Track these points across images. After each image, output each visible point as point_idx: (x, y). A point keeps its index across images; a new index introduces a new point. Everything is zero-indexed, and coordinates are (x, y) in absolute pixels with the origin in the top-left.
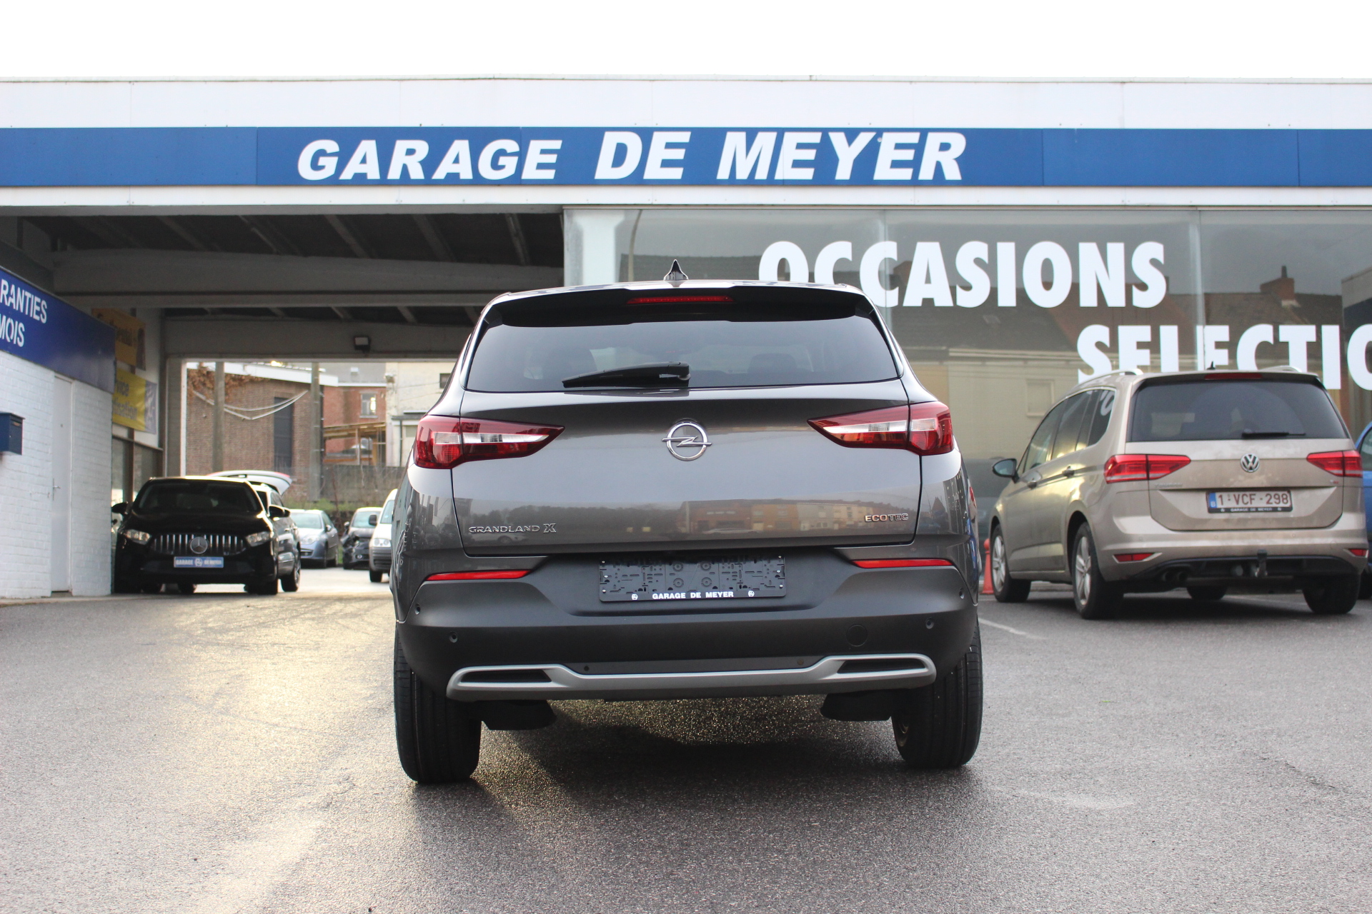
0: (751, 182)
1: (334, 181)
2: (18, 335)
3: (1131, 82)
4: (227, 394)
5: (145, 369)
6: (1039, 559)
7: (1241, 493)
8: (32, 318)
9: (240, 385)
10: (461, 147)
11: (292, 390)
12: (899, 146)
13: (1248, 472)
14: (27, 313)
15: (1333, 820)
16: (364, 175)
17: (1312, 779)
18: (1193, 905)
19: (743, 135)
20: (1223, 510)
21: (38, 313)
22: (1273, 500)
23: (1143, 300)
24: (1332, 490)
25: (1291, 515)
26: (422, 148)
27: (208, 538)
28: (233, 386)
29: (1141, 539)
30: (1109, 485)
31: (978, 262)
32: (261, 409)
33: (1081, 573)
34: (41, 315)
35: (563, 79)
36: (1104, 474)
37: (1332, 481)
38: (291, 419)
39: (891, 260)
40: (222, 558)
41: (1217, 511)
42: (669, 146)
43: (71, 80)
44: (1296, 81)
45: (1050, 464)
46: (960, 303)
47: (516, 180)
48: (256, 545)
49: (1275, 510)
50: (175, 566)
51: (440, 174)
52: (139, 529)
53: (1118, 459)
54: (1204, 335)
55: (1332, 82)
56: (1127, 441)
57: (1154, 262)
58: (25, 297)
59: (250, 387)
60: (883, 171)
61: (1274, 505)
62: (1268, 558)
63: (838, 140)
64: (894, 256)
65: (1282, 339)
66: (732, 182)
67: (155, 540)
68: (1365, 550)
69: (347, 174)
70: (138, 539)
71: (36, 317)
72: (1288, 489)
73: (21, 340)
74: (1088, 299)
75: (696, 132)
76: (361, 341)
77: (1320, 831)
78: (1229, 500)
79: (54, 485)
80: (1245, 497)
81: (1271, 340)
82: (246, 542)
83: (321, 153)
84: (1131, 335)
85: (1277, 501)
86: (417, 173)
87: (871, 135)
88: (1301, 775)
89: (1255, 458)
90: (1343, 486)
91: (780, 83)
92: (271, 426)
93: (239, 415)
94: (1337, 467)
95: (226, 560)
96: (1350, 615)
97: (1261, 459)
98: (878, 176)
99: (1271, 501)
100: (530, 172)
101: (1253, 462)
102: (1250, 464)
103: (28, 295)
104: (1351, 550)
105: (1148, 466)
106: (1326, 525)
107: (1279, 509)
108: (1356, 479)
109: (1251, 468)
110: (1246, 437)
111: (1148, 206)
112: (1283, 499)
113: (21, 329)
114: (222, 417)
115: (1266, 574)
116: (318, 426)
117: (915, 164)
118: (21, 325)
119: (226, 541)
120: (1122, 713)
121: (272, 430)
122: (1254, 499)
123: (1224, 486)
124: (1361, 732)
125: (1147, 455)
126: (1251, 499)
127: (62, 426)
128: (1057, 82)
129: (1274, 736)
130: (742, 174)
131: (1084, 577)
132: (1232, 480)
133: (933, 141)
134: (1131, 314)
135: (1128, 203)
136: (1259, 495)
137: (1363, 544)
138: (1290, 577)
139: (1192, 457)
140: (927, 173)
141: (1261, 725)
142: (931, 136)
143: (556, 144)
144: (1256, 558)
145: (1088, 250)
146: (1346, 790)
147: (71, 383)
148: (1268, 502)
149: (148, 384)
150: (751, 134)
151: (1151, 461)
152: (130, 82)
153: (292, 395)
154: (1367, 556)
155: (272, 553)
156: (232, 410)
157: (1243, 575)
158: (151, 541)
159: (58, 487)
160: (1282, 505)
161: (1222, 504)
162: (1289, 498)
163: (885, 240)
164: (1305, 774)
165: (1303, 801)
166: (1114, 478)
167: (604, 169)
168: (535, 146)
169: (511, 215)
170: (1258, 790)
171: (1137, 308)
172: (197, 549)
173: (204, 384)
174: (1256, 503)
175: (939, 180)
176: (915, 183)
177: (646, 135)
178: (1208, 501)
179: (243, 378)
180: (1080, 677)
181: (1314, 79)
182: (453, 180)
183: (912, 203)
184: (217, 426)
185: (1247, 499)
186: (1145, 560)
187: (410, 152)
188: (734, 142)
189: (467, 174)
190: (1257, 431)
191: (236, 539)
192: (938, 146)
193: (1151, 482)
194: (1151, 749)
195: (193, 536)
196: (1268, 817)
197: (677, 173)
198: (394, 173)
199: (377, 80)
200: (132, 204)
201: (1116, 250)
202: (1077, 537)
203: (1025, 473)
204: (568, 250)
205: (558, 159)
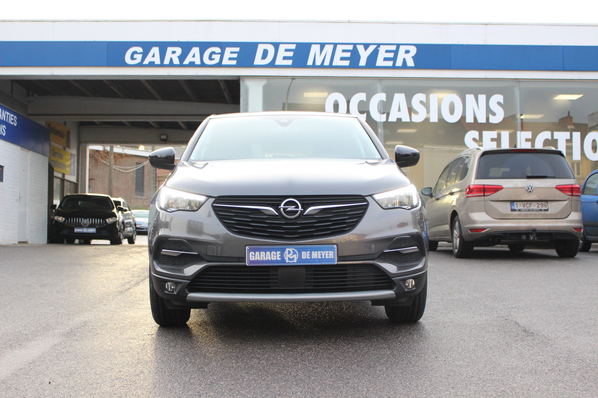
0: (322, 66)
1: (140, 65)
2: (3, 130)
3: (490, 24)
4: (115, 161)
5: (70, 148)
6: (440, 232)
7: (526, 203)
8: (10, 124)
9: (121, 157)
10: (196, 50)
11: (144, 160)
12: (387, 51)
13: (529, 193)
14: (7, 121)
15: (526, 348)
16: (154, 62)
17: (524, 329)
18: (441, 388)
19: (319, 46)
20: (517, 210)
21: (12, 121)
22: (540, 206)
23: (494, 120)
24: (566, 202)
25: (548, 213)
26: (179, 51)
27: (89, 220)
28: (118, 158)
29: (481, 223)
30: (468, 198)
31: (421, 102)
32: (130, 167)
33: (456, 238)
34: (14, 122)
35: (241, 21)
36: (465, 194)
37: (566, 198)
38: (143, 172)
39: (383, 101)
40: (95, 229)
41: (515, 210)
42: (286, 50)
43: (28, 20)
44: (563, 25)
45: (445, 189)
46: (413, 120)
47: (219, 65)
48: (110, 223)
49: (541, 210)
50: (75, 232)
51: (186, 62)
52: (60, 215)
53: (471, 187)
54: (520, 135)
55: (579, 25)
56: (475, 179)
57: (499, 103)
58: (6, 114)
59: (125, 159)
60: (380, 62)
61: (541, 208)
62: (537, 232)
63: (360, 48)
64: (385, 99)
65: (555, 138)
66: (314, 66)
67: (67, 221)
68: (582, 229)
69: (146, 62)
70: (60, 220)
71: (12, 123)
72: (547, 201)
73: (4, 133)
74: (469, 119)
75: (298, 45)
76: (164, 137)
77: (518, 353)
78: (520, 206)
79: (20, 196)
80: (527, 204)
81: (550, 138)
82: (106, 222)
83: (135, 52)
84: (488, 135)
85: (542, 206)
86: (176, 61)
87: (375, 46)
88: (520, 327)
89: (532, 187)
90: (572, 200)
91: (335, 23)
92: (135, 175)
93: (121, 170)
94: (569, 191)
95: (97, 229)
96: (575, 258)
97: (535, 188)
98: (378, 64)
99: (539, 206)
100: (225, 62)
101: (531, 189)
102: (530, 190)
103: (8, 113)
104: (574, 228)
105: (484, 190)
106: (564, 217)
107: (543, 210)
108: (578, 197)
109: (530, 192)
110: (529, 177)
111: (497, 79)
112: (545, 206)
113: (4, 128)
114: (113, 171)
115: (536, 239)
116: (154, 175)
117: (394, 59)
118: (4, 126)
119: (97, 221)
120: (451, 298)
121: (135, 177)
122: (531, 205)
123: (518, 199)
124: (556, 308)
125: (484, 185)
126: (530, 205)
127: (24, 170)
128: (457, 24)
129: (515, 309)
130: (318, 63)
131: (457, 239)
132: (522, 197)
133: (402, 49)
134: (489, 126)
135: (488, 77)
136: (534, 203)
137: (580, 226)
138: (548, 240)
139: (504, 186)
140: (399, 63)
141: (512, 304)
142: (401, 47)
143: (237, 49)
144: (531, 232)
145: (470, 98)
146: (538, 334)
147: (29, 152)
148: (538, 207)
149: (72, 155)
150: (322, 45)
151: (486, 188)
152: (53, 21)
153: (143, 162)
154: (582, 231)
155: (117, 227)
156: (118, 168)
157: (526, 239)
158: (65, 221)
159: (22, 197)
160: (544, 208)
161: (517, 207)
162: (547, 205)
163: (381, 92)
164: (522, 326)
165: (516, 339)
166: (470, 195)
167: (258, 61)
168: (228, 50)
169: (221, 80)
170: (497, 334)
171: (491, 124)
172: (85, 224)
173: (106, 157)
174: (532, 207)
175: (404, 66)
176: (394, 67)
177: (276, 45)
178: (511, 206)
179: (123, 154)
180: (440, 282)
181: (571, 24)
182: (192, 65)
183: (393, 76)
184: (110, 174)
185: (528, 205)
186: (482, 232)
187: (174, 52)
188: (315, 49)
189: (198, 62)
190: (533, 175)
191: (101, 220)
192: (404, 52)
193: (485, 197)
194: (457, 314)
195: (83, 219)
196: (496, 346)
197: (290, 62)
198: (167, 62)
199: (159, 21)
200: (53, 74)
201: (482, 98)
202: (454, 221)
203: (436, 194)
204: (242, 95)
205: (238, 56)
